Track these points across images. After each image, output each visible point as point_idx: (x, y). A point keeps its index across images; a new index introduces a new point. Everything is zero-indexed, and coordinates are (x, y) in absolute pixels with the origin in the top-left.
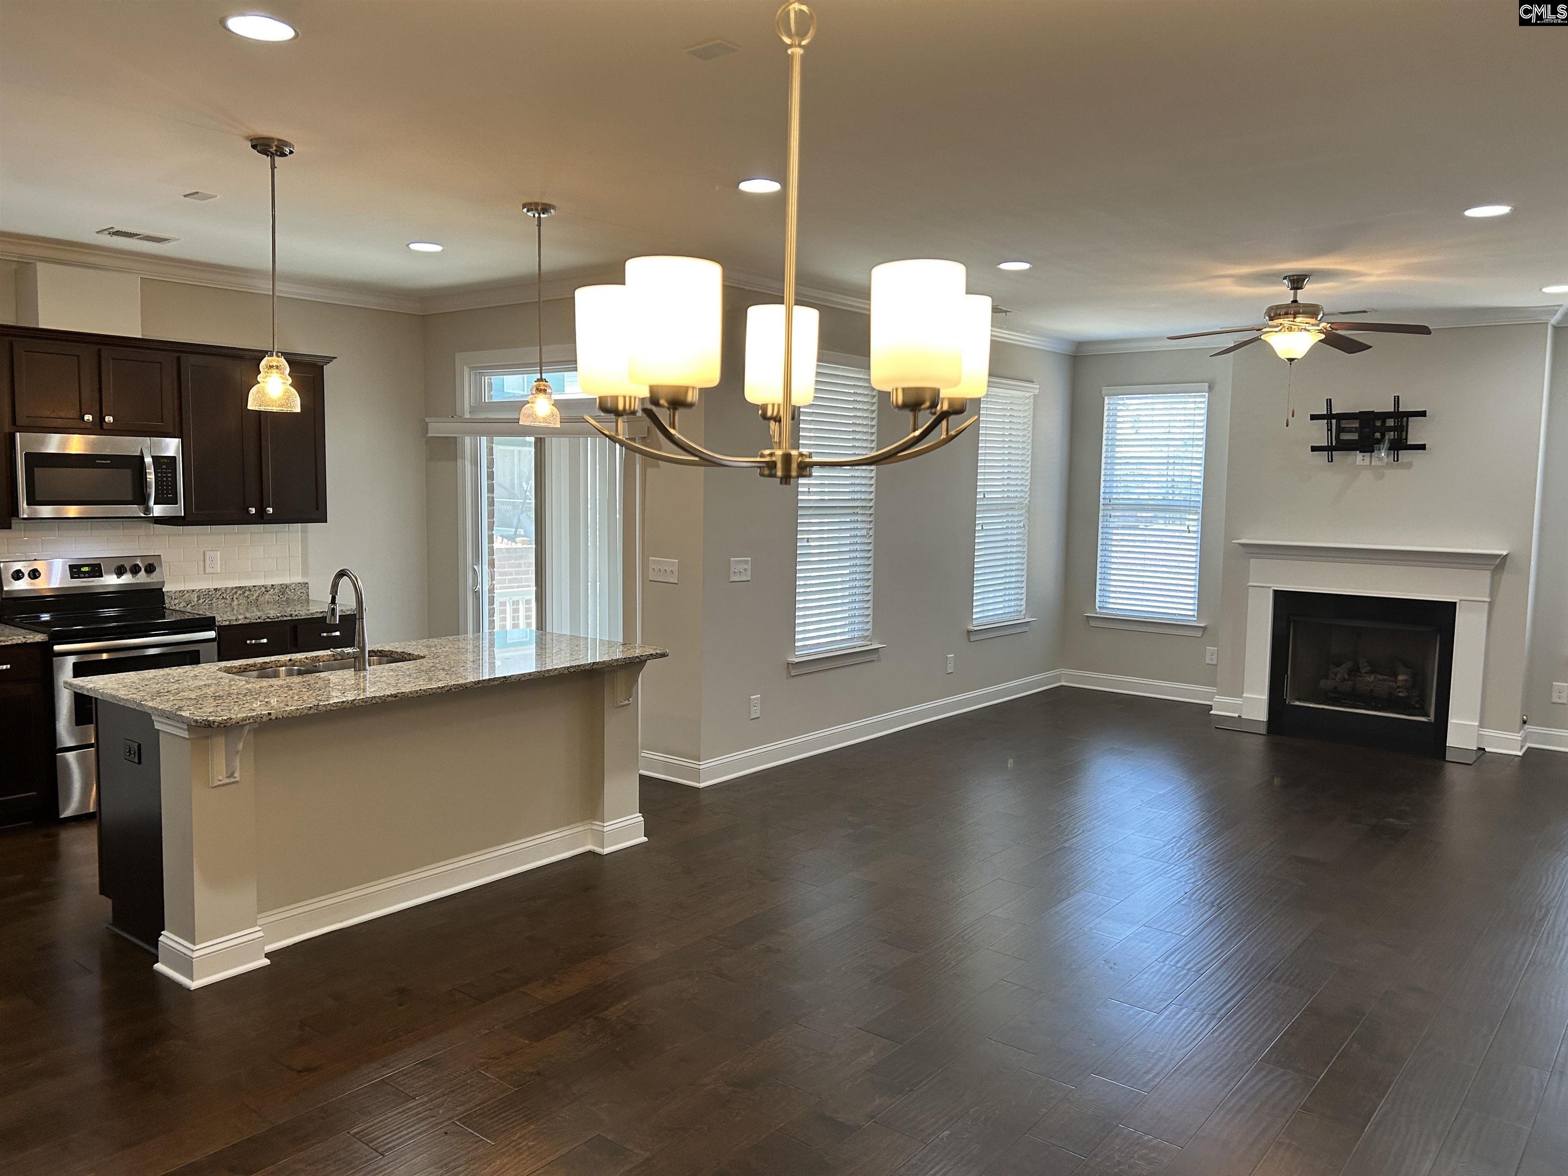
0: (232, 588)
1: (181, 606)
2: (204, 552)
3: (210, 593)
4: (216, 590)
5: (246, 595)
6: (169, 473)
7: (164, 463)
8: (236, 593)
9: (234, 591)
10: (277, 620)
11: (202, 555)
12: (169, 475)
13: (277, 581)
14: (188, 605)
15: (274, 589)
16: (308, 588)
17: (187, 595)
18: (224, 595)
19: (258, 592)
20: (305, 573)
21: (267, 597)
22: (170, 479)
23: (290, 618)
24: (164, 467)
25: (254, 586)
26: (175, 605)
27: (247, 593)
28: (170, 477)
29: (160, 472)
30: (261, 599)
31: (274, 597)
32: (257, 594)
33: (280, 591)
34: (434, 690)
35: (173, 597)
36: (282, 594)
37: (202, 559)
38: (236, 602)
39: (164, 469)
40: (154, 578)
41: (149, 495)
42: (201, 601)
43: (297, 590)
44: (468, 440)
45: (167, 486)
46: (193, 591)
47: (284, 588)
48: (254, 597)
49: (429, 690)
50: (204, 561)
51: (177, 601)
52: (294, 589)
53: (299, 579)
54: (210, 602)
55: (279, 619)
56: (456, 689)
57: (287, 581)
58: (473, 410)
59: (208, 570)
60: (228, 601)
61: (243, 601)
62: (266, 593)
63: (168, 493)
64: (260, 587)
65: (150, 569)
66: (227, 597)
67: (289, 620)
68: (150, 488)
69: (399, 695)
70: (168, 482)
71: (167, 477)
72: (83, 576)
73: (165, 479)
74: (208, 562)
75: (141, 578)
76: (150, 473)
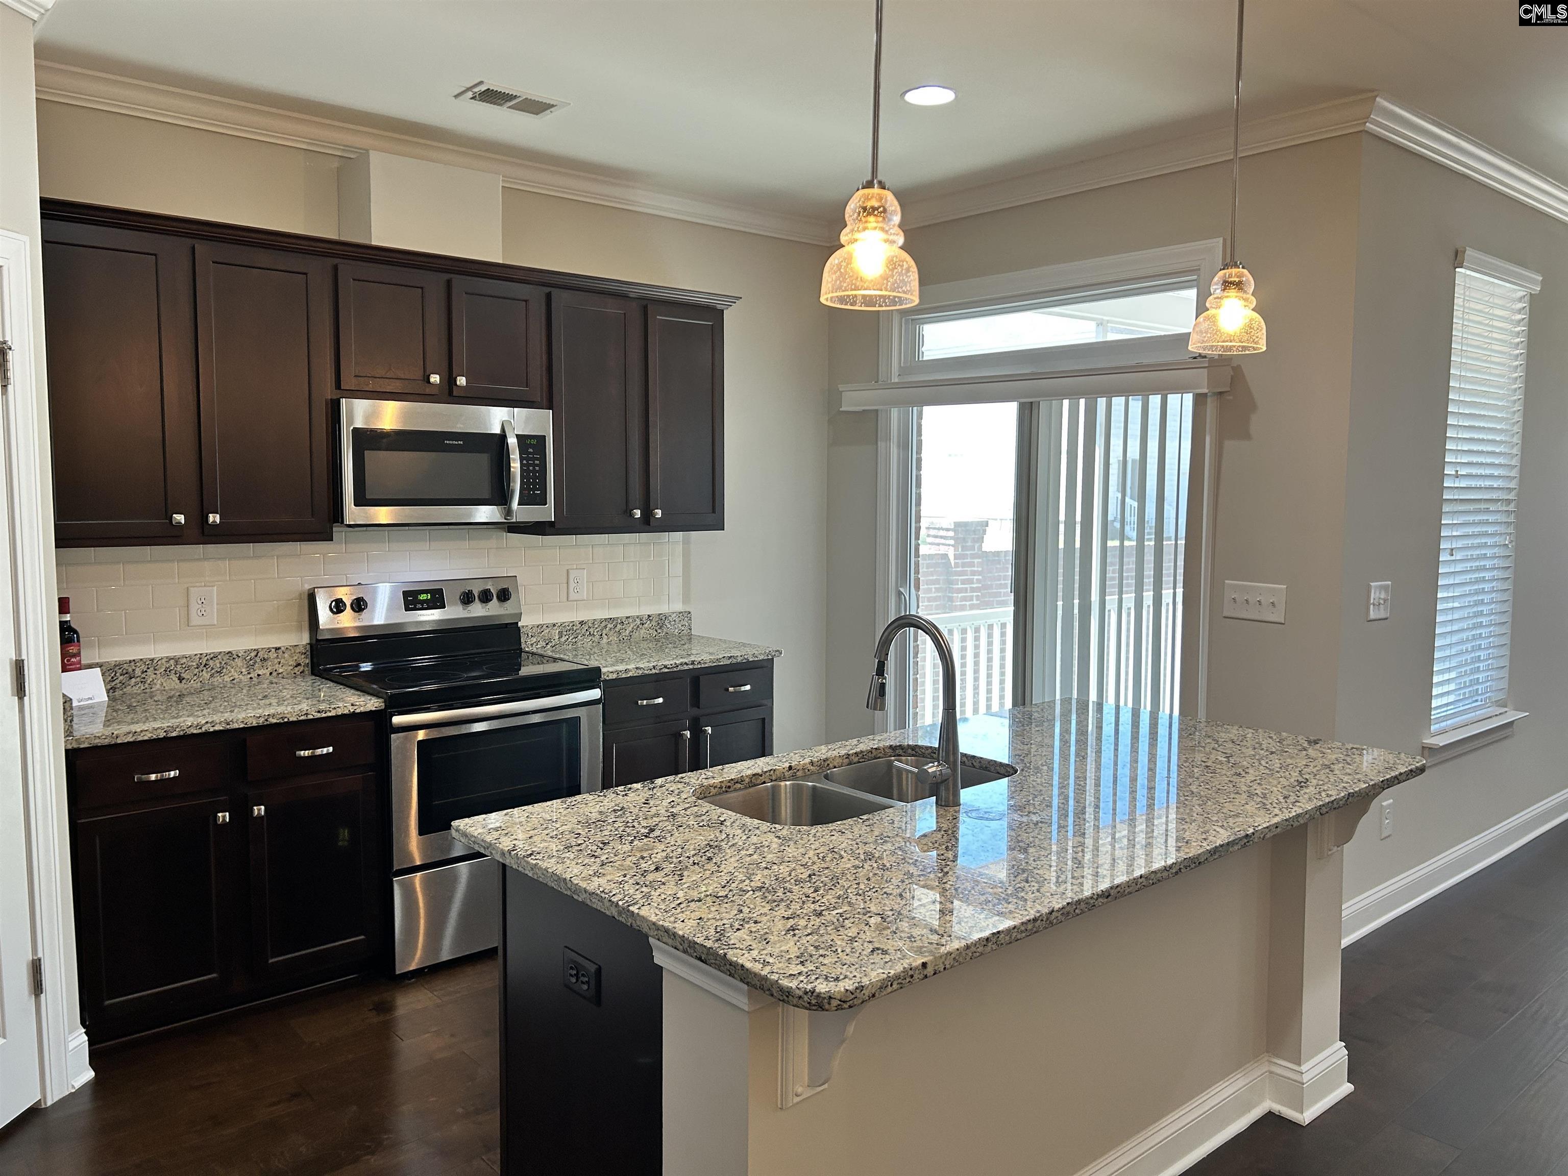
0: (601, 621)
1: (539, 646)
2: (568, 570)
3: (575, 628)
4: (582, 623)
5: (617, 629)
6: (537, 459)
7: (532, 446)
8: (606, 627)
9: (603, 624)
10: (675, 669)
11: (565, 575)
12: (537, 462)
13: (653, 610)
14: (547, 644)
15: (651, 621)
16: (690, 619)
17: (547, 631)
18: (591, 630)
19: (632, 626)
20: (686, 599)
21: (642, 631)
22: (537, 468)
23: (691, 667)
24: (531, 450)
25: (627, 618)
26: (532, 645)
27: (619, 626)
28: (537, 465)
29: (524, 459)
31: (651, 631)
32: (630, 629)
33: (658, 624)
35: (530, 634)
36: (660, 628)
37: (565, 581)
38: (605, 640)
39: (530, 453)
40: (508, 609)
41: (513, 492)
43: (677, 622)
44: (895, 413)
45: (535, 478)
46: (554, 625)
47: (661, 620)
48: (627, 632)
50: (568, 582)
51: (536, 640)
52: (674, 621)
53: (679, 607)
55: (678, 669)
57: (664, 609)
58: (903, 371)
59: (573, 596)
61: (614, 638)
62: (641, 626)
63: (535, 489)
64: (634, 619)
65: (504, 595)
66: (595, 634)
67: (690, 669)
68: (514, 480)
70: (534, 471)
71: (534, 465)
72: (425, 606)
73: (531, 468)
74: (572, 585)
75: (492, 610)
76: (514, 460)
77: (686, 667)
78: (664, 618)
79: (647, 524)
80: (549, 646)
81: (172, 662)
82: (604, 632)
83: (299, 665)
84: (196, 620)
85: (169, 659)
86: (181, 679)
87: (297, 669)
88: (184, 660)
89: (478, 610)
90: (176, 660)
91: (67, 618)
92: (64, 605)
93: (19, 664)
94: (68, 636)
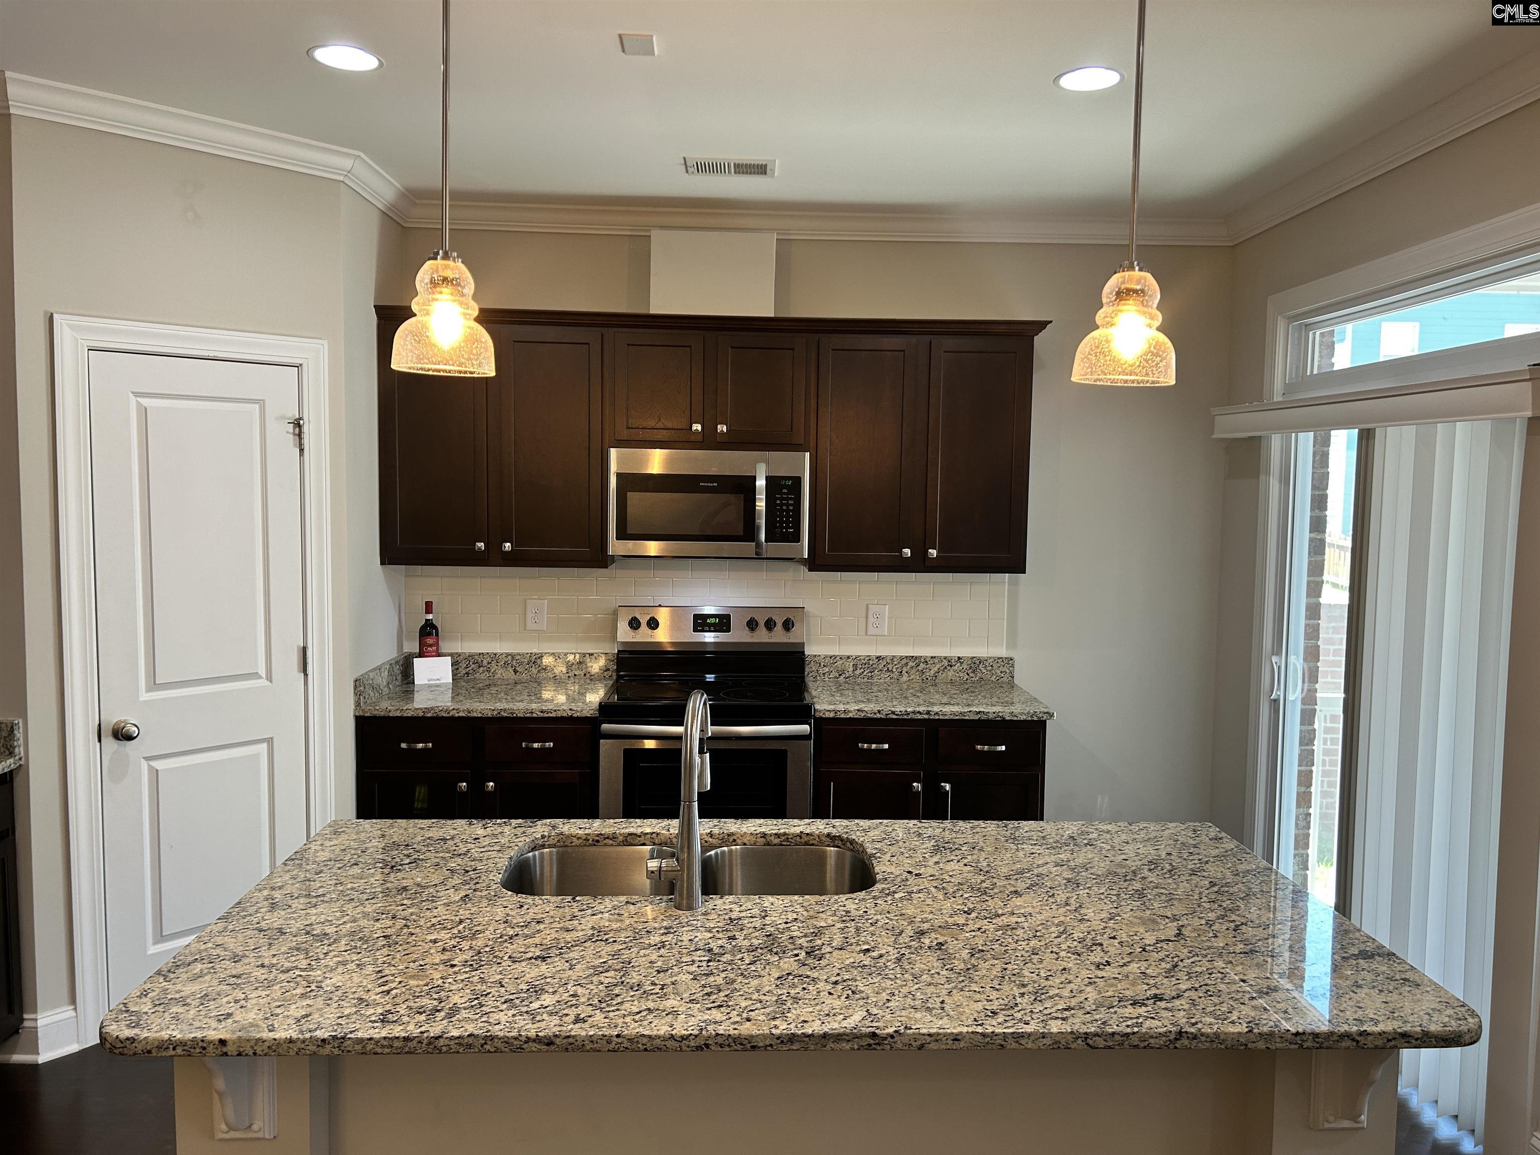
0: (902, 658)
1: (831, 676)
2: (867, 605)
3: (871, 662)
4: (878, 658)
5: (920, 668)
6: (791, 499)
7: (786, 486)
8: (907, 664)
9: (904, 662)
10: (905, 717)
11: (864, 610)
12: (791, 502)
13: (966, 652)
14: (840, 675)
15: (962, 664)
16: (1013, 666)
17: (841, 662)
18: (890, 666)
19: (938, 666)
20: (1011, 644)
21: (950, 674)
22: (791, 508)
23: (926, 717)
24: (785, 491)
25: (932, 657)
26: (824, 674)
27: (922, 666)
28: (791, 505)
29: (778, 499)
30: (941, 676)
31: (961, 675)
32: (936, 669)
33: (971, 668)
34: (658, 1042)
35: (822, 664)
36: (974, 672)
37: (864, 615)
38: (905, 678)
39: (785, 493)
40: (792, 638)
41: (759, 528)
42: (858, 672)
43: (994, 668)
44: (1276, 441)
45: (788, 517)
46: (848, 657)
47: (976, 664)
48: (932, 672)
49: (645, 1040)
50: (867, 617)
51: (827, 670)
52: (992, 666)
53: (1000, 652)
54: (870, 674)
55: (909, 717)
56: (721, 1046)
57: (981, 652)
58: (1289, 388)
59: (871, 630)
60: (896, 675)
61: (915, 676)
62: (949, 668)
63: (787, 527)
64: (941, 659)
65: (788, 625)
66: (894, 670)
67: (924, 720)
68: (760, 518)
69: (558, 1041)
70: (788, 511)
71: (788, 505)
72: (712, 629)
73: (784, 508)
74: (871, 620)
75: (778, 636)
76: (760, 499)
77: (919, 717)
78: (978, 662)
79: (920, 565)
80: (842, 677)
81: (510, 657)
82: (905, 670)
83: (608, 670)
84: (530, 625)
85: (508, 655)
86: (515, 672)
87: (606, 673)
88: (519, 657)
89: (762, 636)
90: (513, 656)
91: (430, 617)
92: (429, 607)
93: (304, 649)
94: (428, 631)
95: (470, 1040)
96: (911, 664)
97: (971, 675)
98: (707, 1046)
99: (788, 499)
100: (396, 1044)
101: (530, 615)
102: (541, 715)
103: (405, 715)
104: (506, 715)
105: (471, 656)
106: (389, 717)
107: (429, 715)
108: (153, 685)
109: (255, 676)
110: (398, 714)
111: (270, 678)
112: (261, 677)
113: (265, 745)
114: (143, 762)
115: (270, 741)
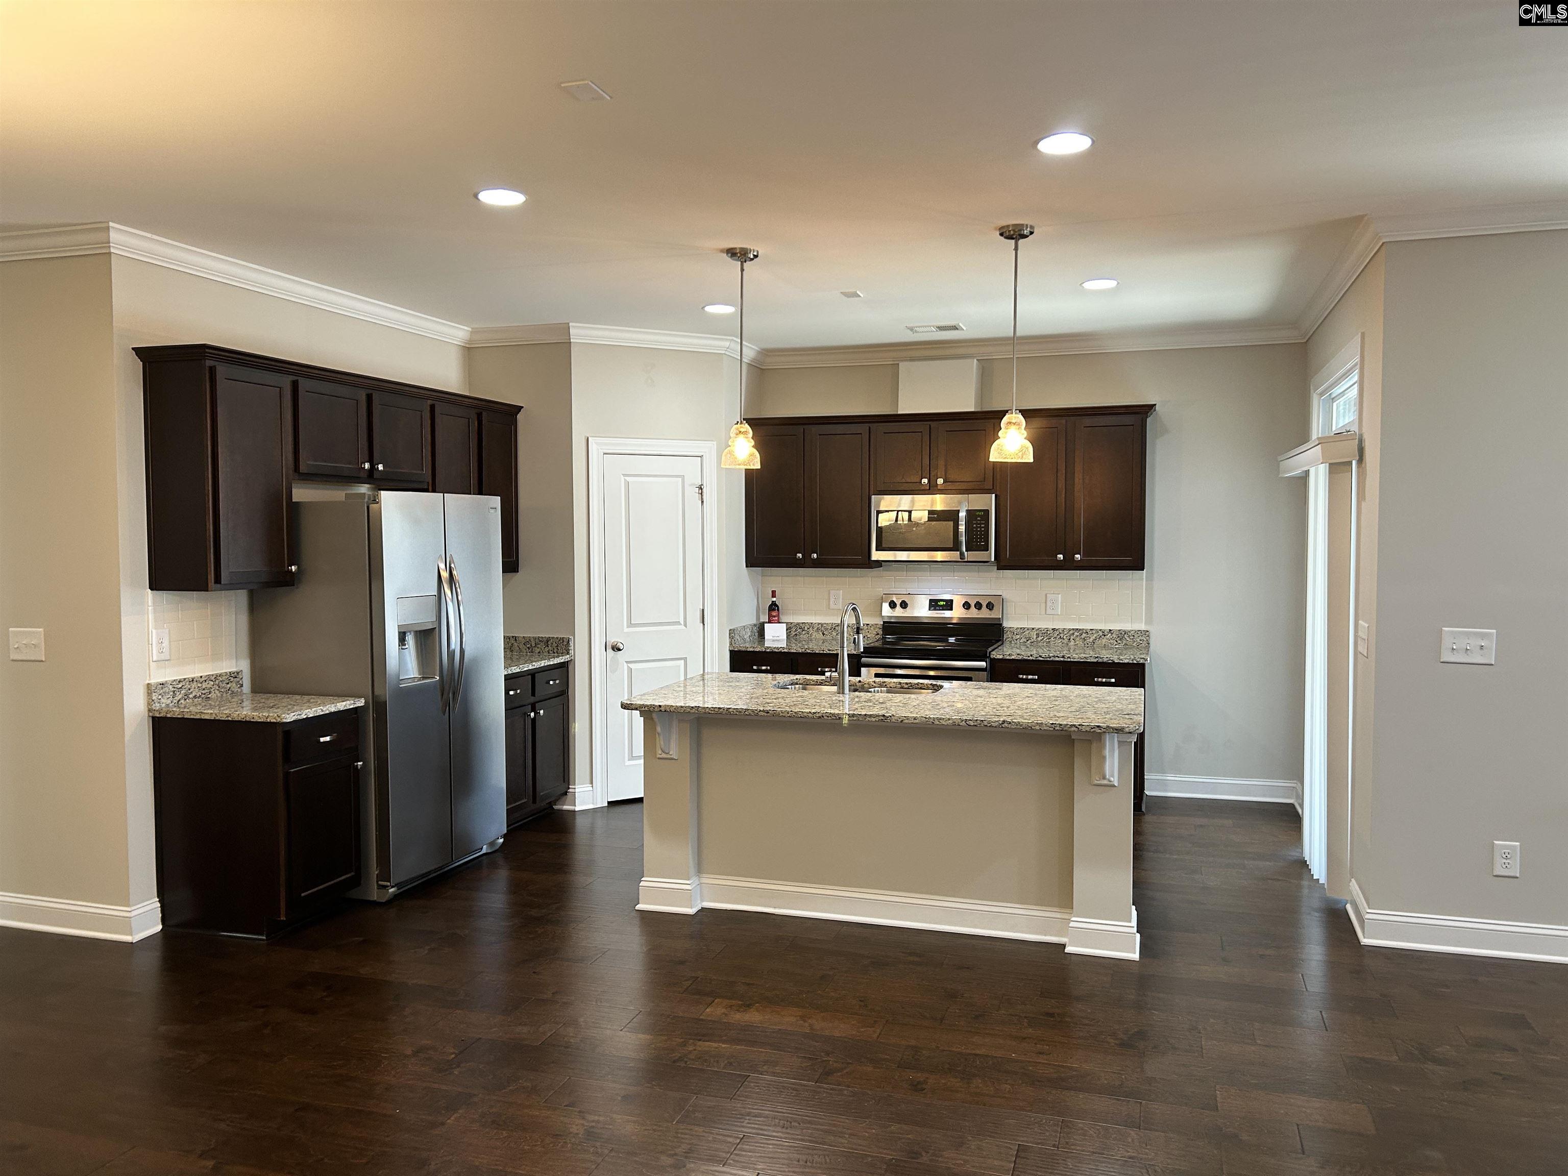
0: (1070, 630)
1: (1021, 641)
2: (1046, 594)
3: (1049, 632)
4: (1054, 629)
5: (1083, 637)
6: (983, 524)
7: (979, 516)
8: (1073, 634)
9: (1071, 632)
10: (1048, 659)
11: (1044, 597)
13: (1115, 627)
15: (1112, 634)
16: (1148, 636)
17: (1029, 631)
18: (1062, 635)
19: (1095, 636)
20: (1149, 621)
21: (1104, 641)
22: (983, 529)
23: (1062, 659)
24: (979, 518)
25: (1091, 630)
26: (1016, 640)
27: (1084, 635)
28: (983, 527)
29: (975, 524)
30: (1097, 642)
31: (1112, 641)
32: (1094, 637)
33: (1119, 637)
35: (1015, 633)
36: (1120, 640)
37: (1044, 601)
38: (1072, 643)
39: (979, 520)
40: (995, 614)
41: (961, 542)
42: (1040, 639)
43: (1135, 637)
45: (981, 535)
46: (1033, 629)
47: (1122, 635)
48: (1091, 639)
50: (1046, 603)
51: (1019, 637)
52: (1133, 636)
53: (1143, 627)
54: (1048, 640)
55: (1051, 659)
57: (1127, 627)
59: (1049, 612)
60: (1066, 641)
61: (1080, 642)
62: (1103, 637)
63: (980, 542)
64: (1097, 631)
65: (990, 606)
66: (1065, 637)
67: (1061, 661)
68: (962, 536)
70: (981, 531)
71: (981, 527)
72: (941, 608)
73: (979, 529)
74: (1049, 604)
75: (984, 614)
76: (962, 525)
77: (1057, 659)
78: (1123, 633)
79: (1069, 565)
80: (1028, 642)
81: (820, 625)
82: (1072, 637)
83: (878, 634)
84: (832, 606)
85: (819, 624)
86: (823, 634)
87: (877, 636)
88: (825, 625)
89: (973, 613)
90: (822, 625)
91: (774, 599)
92: (774, 594)
93: (703, 610)
94: (773, 607)
95: (741, 710)
96: (1076, 634)
97: (1119, 642)
98: (823, 716)
99: (980, 524)
100: (716, 710)
101: (832, 600)
102: (829, 652)
103: (756, 650)
104: (809, 651)
105: (798, 624)
106: (747, 651)
107: (768, 650)
108: (630, 625)
109: (678, 623)
110: (751, 649)
111: (685, 625)
112: (681, 625)
113: (683, 661)
114: (625, 664)
115: (685, 659)
